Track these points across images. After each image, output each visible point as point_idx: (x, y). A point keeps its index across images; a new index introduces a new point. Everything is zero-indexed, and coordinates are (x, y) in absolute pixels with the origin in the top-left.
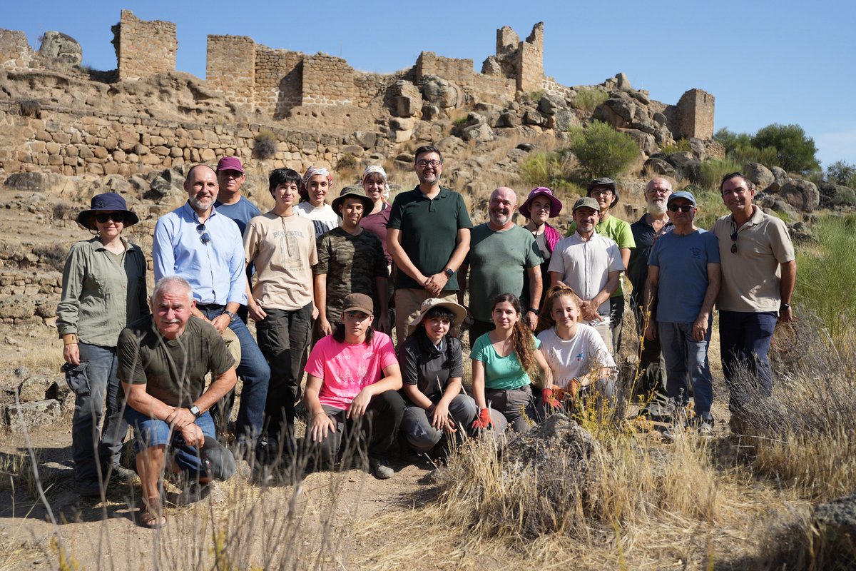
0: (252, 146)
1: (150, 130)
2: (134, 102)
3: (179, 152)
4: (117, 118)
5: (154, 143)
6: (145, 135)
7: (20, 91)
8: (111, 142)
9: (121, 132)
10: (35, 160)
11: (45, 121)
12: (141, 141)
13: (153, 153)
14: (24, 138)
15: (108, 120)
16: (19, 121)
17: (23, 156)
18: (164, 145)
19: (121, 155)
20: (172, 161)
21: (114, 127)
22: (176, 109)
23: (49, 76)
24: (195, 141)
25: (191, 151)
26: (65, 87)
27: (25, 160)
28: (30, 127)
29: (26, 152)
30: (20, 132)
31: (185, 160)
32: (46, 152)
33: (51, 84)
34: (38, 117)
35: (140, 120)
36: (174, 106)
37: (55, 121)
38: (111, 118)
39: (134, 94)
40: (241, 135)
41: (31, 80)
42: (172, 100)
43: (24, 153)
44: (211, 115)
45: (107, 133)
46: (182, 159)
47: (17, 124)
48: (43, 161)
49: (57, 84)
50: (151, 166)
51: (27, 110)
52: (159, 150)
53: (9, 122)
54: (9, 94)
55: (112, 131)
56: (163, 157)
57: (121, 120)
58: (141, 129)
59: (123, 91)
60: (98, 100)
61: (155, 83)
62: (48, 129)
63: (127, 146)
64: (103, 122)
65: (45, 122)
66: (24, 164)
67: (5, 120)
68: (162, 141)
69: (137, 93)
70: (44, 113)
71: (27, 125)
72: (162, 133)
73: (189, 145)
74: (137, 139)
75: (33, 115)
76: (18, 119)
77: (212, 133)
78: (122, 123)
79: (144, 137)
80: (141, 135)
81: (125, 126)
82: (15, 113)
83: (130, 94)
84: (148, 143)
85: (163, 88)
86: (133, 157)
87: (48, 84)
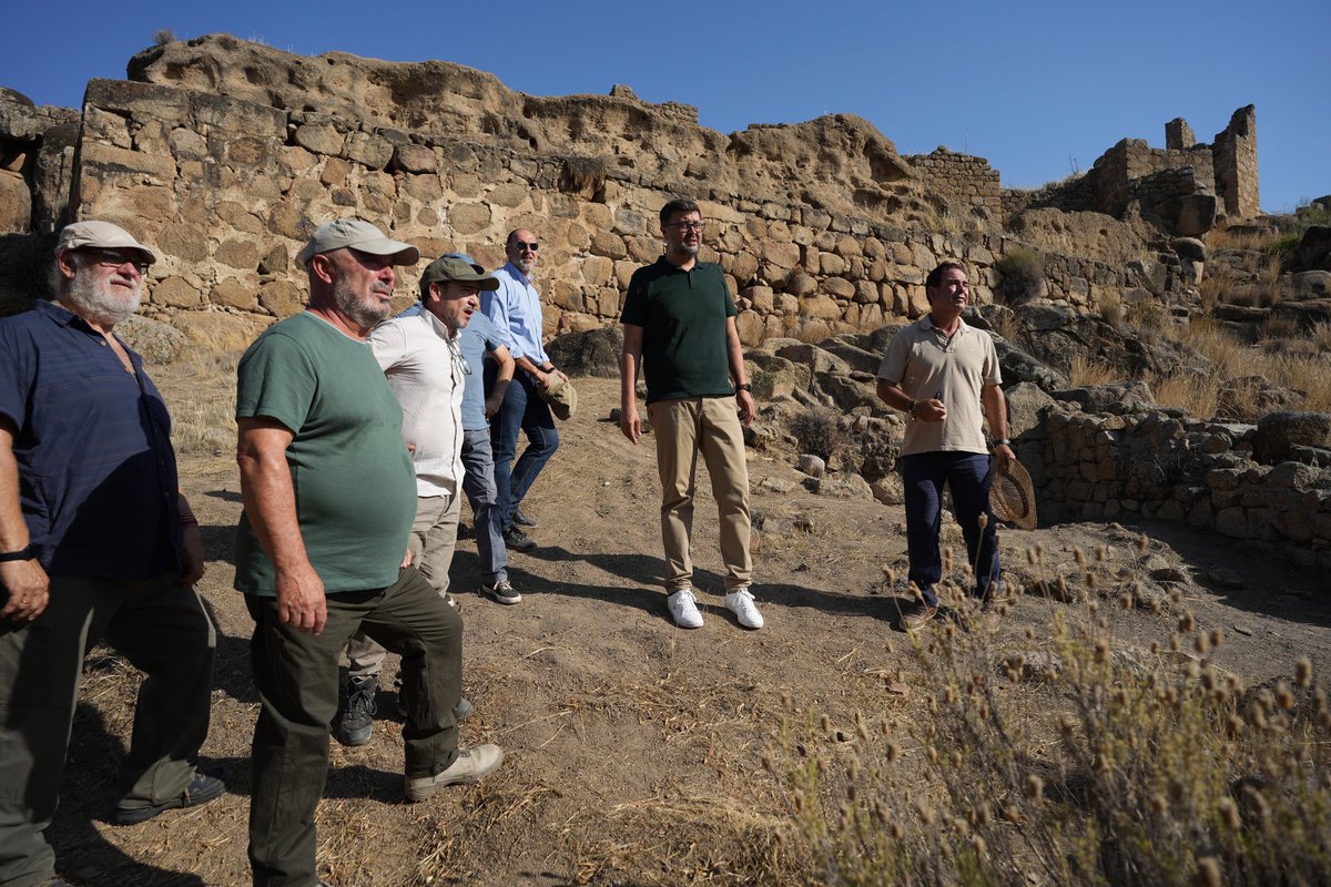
0: (992, 283)
1: (819, 237)
2: (779, 173)
3: (871, 290)
4: (757, 207)
5: (828, 269)
6: (812, 252)
7: (552, 139)
8: (747, 264)
9: (765, 240)
10: (591, 304)
11: (613, 206)
12: (803, 261)
13: (826, 292)
14: (567, 247)
15: (739, 209)
16: (559, 206)
17: (565, 294)
18: (843, 275)
19: (765, 295)
20: (861, 311)
21: (751, 227)
22: (850, 197)
23: (613, 106)
24: (901, 268)
25: (895, 291)
26: (642, 134)
27: (571, 304)
28: (581, 221)
29: (572, 282)
30: (560, 232)
31: (884, 309)
32: (616, 284)
33: (616, 125)
34: (598, 197)
35: (799, 213)
36: (847, 191)
37: (634, 208)
38: (746, 205)
39: (779, 158)
40: (976, 259)
41: (576, 115)
42: (842, 176)
43: (569, 287)
44: (915, 213)
45: (737, 239)
46: (877, 307)
47: (554, 213)
48: (609, 308)
49: (626, 128)
50: (823, 322)
51: (579, 177)
52: (838, 285)
53: (538, 208)
54: (533, 143)
55: (748, 237)
56: (845, 302)
57: (765, 212)
58: (804, 234)
59: (756, 148)
60: (714, 166)
61: (813, 138)
62: (620, 226)
63: (776, 273)
64: (729, 213)
65: (613, 210)
66: (567, 314)
67: (528, 200)
68: (838, 264)
69: (783, 155)
70: (611, 186)
71: (575, 216)
72: (842, 247)
73: (890, 276)
74: (795, 257)
75: (587, 192)
76: (555, 200)
77: (926, 250)
78: (768, 218)
79: (808, 253)
80: (803, 248)
81: (774, 225)
82: (550, 184)
83: (771, 158)
84: (816, 269)
85: (827, 150)
86: (790, 301)
87: (610, 125)
